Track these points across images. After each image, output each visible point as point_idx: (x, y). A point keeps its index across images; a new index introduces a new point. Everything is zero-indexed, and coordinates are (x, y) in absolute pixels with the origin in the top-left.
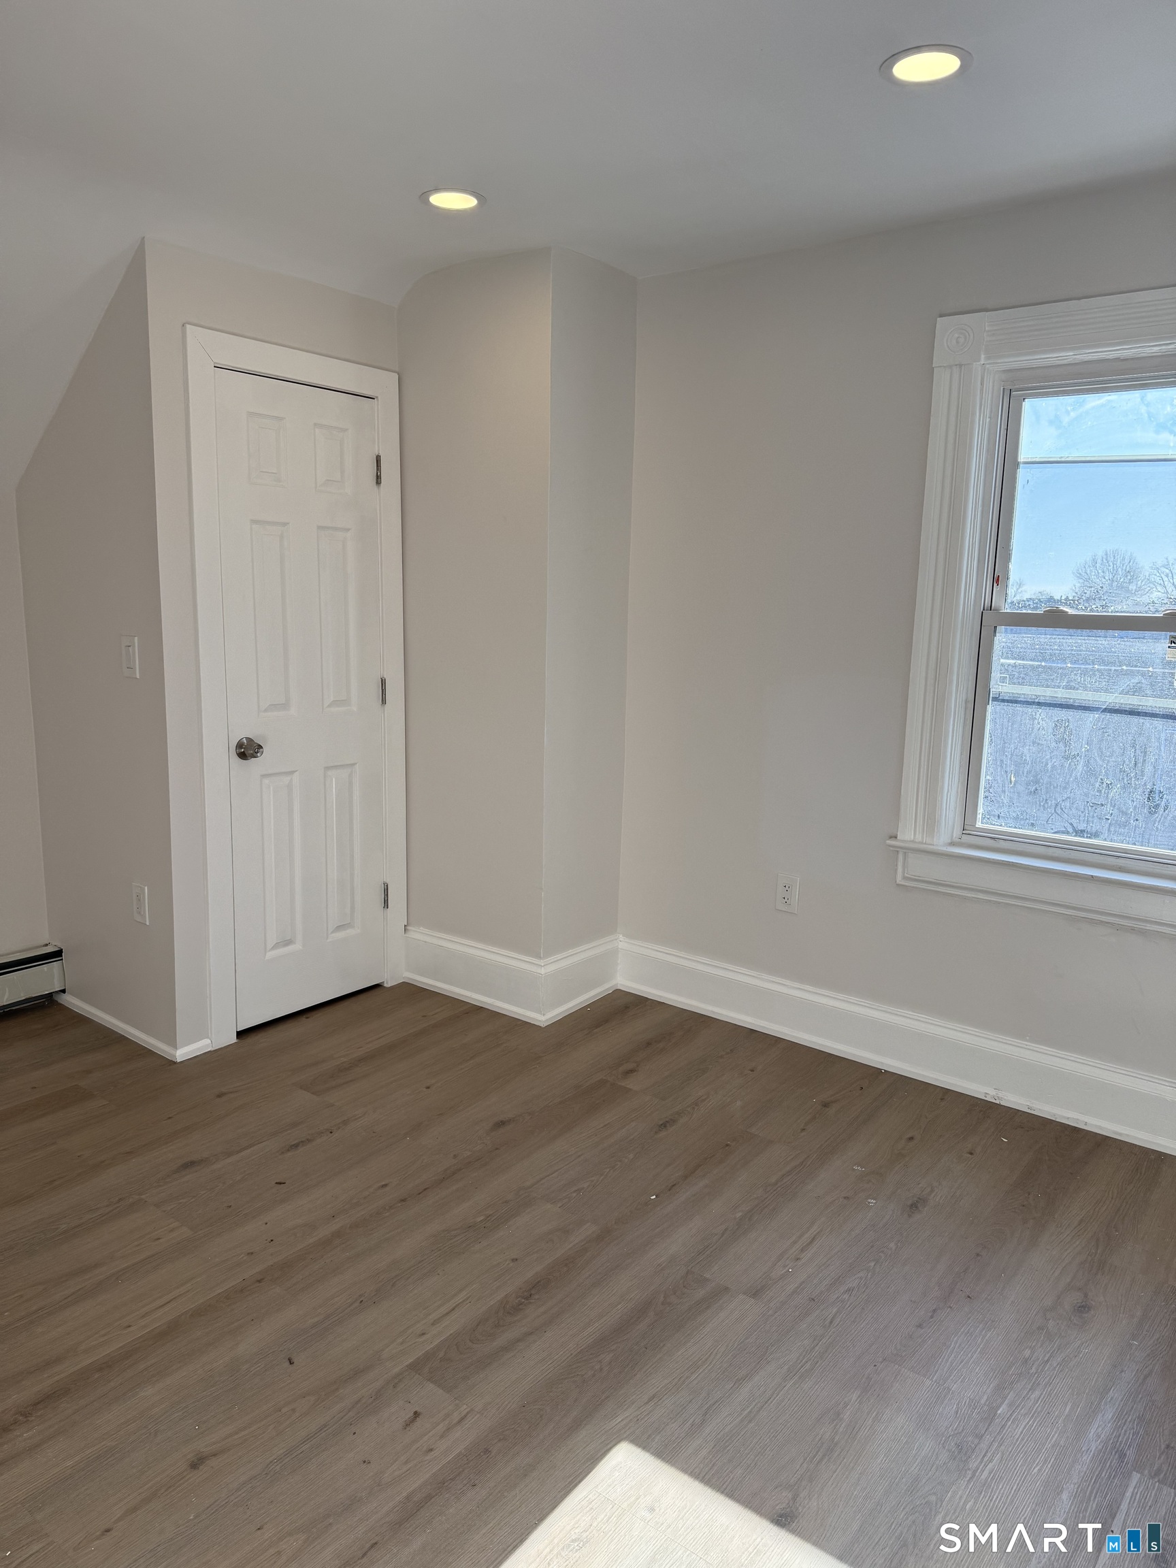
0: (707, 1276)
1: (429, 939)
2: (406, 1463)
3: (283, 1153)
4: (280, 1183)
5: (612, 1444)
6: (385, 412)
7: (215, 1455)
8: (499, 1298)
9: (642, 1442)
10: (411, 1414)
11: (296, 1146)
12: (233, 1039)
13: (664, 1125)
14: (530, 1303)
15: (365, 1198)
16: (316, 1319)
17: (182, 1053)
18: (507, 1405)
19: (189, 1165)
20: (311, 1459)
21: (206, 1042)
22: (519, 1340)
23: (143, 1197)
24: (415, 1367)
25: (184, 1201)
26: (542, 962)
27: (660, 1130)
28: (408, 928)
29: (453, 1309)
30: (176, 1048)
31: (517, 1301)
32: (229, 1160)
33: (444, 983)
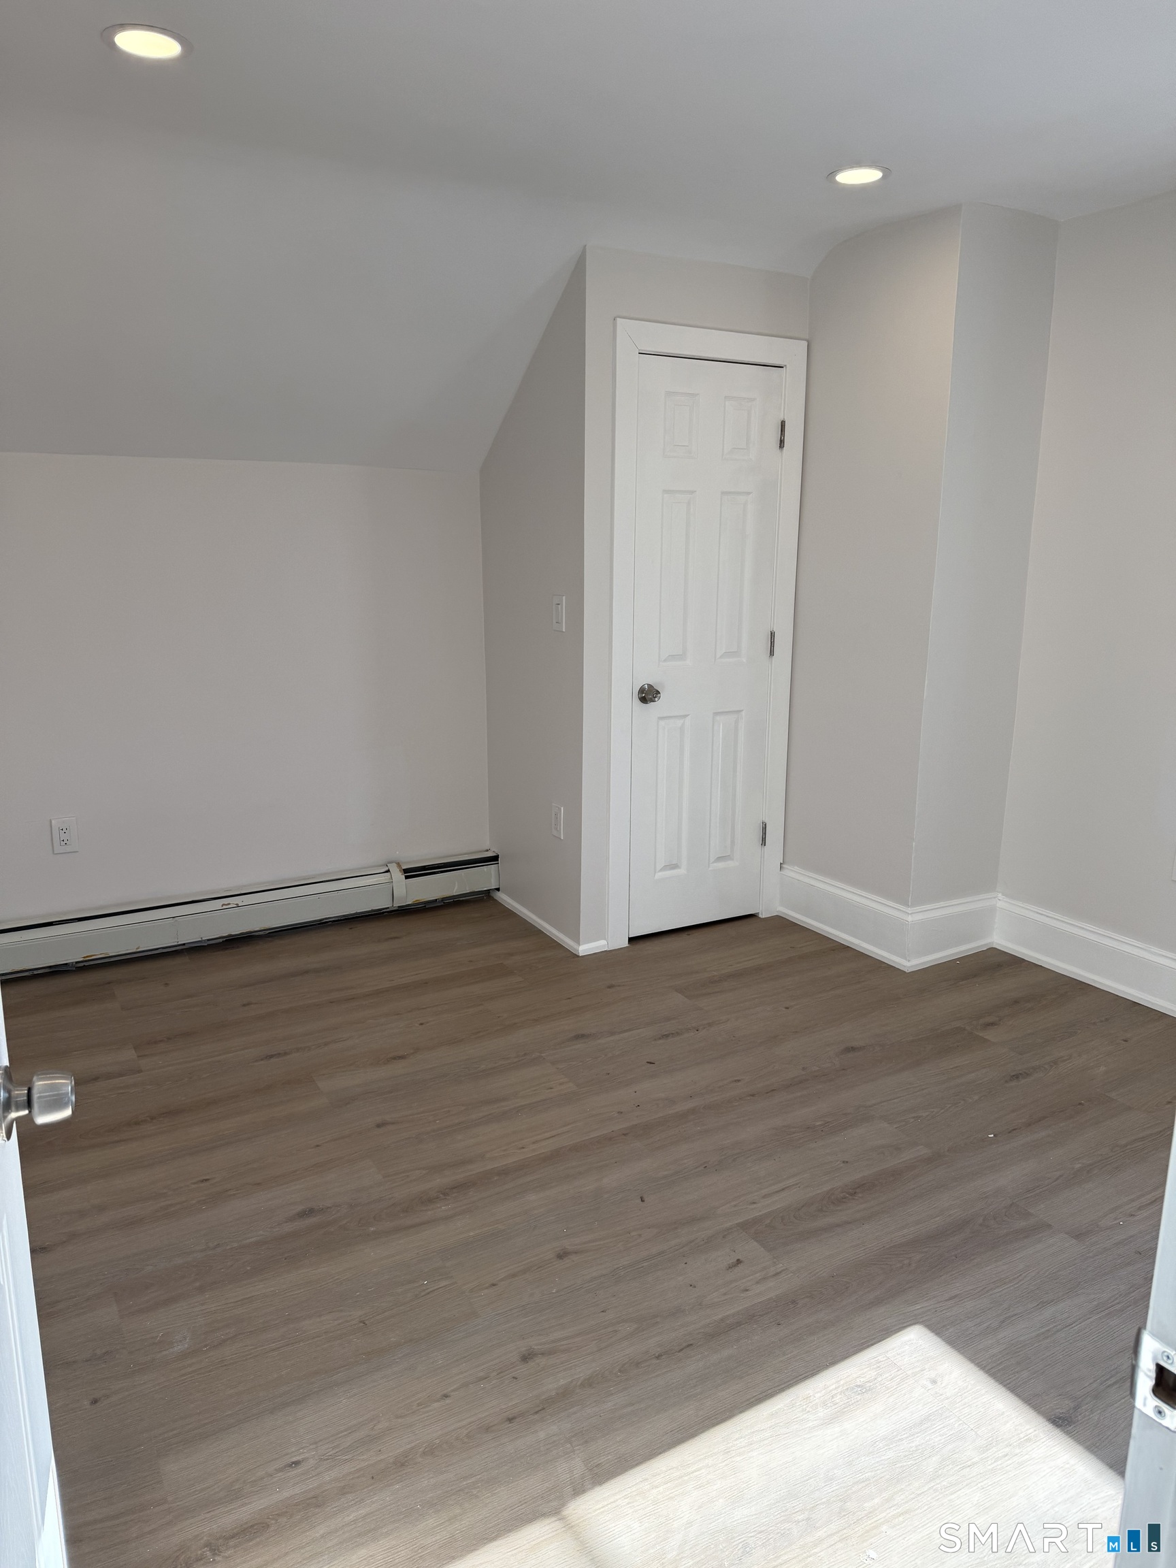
0: (1031, 1211)
1: (801, 878)
2: (725, 1294)
3: (655, 1040)
4: (651, 1063)
5: (908, 1324)
6: (793, 381)
7: (576, 1253)
8: (825, 1189)
9: (937, 1329)
10: (735, 1260)
11: (667, 1036)
12: (625, 943)
13: (1017, 1077)
14: (854, 1199)
15: (720, 1087)
16: (666, 1173)
17: (584, 949)
18: (818, 1272)
19: (579, 1037)
20: (649, 1274)
21: (603, 942)
22: (838, 1226)
23: (542, 1055)
24: (744, 1226)
25: (574, 1063)
26: (909, 910)
27: (1011, 1080)
28: (784, 866)
29: (783, 1189)
30: (579, 944)
31: (842, 1195)
32: (612, 1038)
33: (816, 921)
